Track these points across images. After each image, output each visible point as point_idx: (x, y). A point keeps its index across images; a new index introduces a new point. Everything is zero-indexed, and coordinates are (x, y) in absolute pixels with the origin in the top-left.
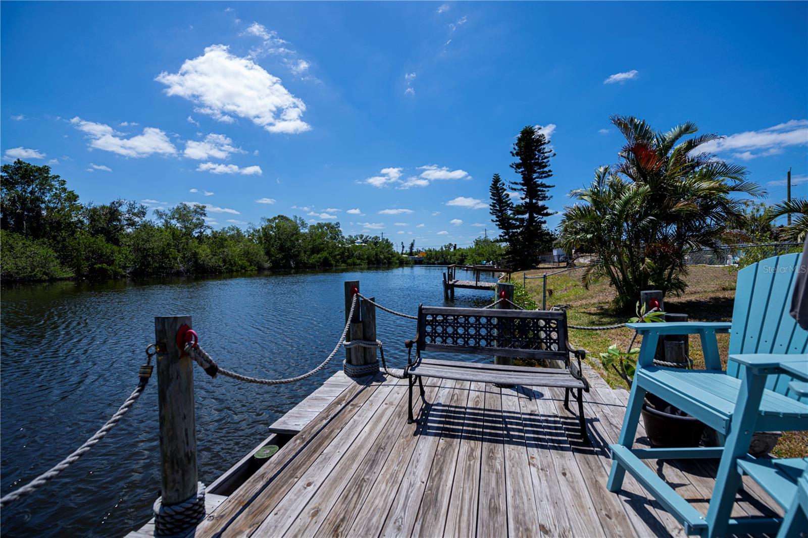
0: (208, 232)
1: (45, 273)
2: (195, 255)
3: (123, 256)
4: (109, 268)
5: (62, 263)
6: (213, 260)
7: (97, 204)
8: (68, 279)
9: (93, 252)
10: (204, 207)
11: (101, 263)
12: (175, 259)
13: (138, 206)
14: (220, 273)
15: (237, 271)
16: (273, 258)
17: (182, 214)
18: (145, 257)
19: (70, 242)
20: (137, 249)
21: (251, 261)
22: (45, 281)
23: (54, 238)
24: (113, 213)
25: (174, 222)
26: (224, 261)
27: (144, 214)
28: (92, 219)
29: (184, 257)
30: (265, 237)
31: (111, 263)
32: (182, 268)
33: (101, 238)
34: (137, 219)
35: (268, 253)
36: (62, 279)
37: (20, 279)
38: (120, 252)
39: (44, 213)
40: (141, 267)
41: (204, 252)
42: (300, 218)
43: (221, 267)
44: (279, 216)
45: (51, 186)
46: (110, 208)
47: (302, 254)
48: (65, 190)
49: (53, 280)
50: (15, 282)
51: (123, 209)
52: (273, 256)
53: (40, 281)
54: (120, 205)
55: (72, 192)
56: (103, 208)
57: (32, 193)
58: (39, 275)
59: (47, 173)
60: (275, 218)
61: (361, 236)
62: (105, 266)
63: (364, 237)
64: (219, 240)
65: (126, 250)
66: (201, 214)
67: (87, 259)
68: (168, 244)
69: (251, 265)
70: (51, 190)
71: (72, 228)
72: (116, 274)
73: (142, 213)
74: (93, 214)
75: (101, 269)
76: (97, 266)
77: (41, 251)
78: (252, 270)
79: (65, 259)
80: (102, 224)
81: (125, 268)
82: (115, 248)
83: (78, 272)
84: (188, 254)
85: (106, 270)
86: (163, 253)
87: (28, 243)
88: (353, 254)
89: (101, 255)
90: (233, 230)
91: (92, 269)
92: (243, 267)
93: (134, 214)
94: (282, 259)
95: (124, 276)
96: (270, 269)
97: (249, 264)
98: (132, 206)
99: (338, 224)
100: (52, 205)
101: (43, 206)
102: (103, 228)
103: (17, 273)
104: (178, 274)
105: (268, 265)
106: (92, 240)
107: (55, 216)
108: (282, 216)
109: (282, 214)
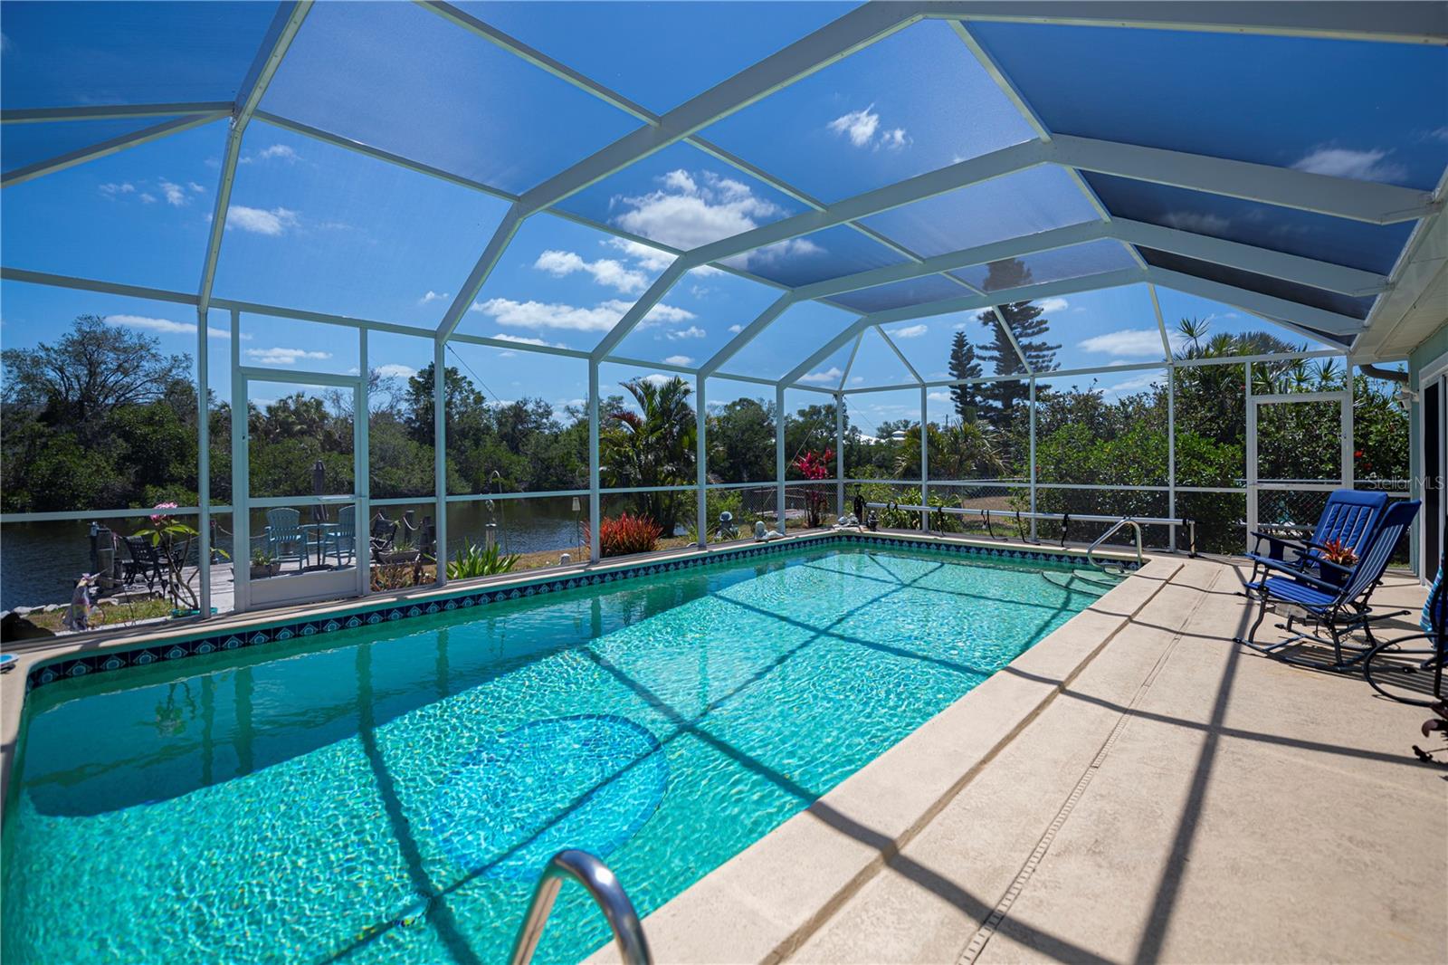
3: (521, 469)
7: (506, 404)
13: (543, 404)
16: (717, 469)
19: (472, 453)
23: (458, 448)
24: (518, 412)
27: (551, 413)
28: (500, 424)
33: (505, 446)
34: (543, 421)
38: (518, 463)
39: (456, 418)
44: (741, 400)
45: (461, 388)
46: (517, 408)
47: (763, 460)
48: (473, 391)
51: (530, 407)
52: (717, 465)
54: (526, 403)
55: (479, 393)
56: (510, 408)
59: (458, 374)
60: (734, 404)
61: (906, 423)
63: (911, 425)
65: (523, 461)
70: (461, 392)
71: (481, 434)
73: (548, 413)
74: (502, 415)
80: (509, 429)
93: (540, 414)
98: (537, 405)
100: (462, 410)
102: (509, 434)
106: (493, 449)
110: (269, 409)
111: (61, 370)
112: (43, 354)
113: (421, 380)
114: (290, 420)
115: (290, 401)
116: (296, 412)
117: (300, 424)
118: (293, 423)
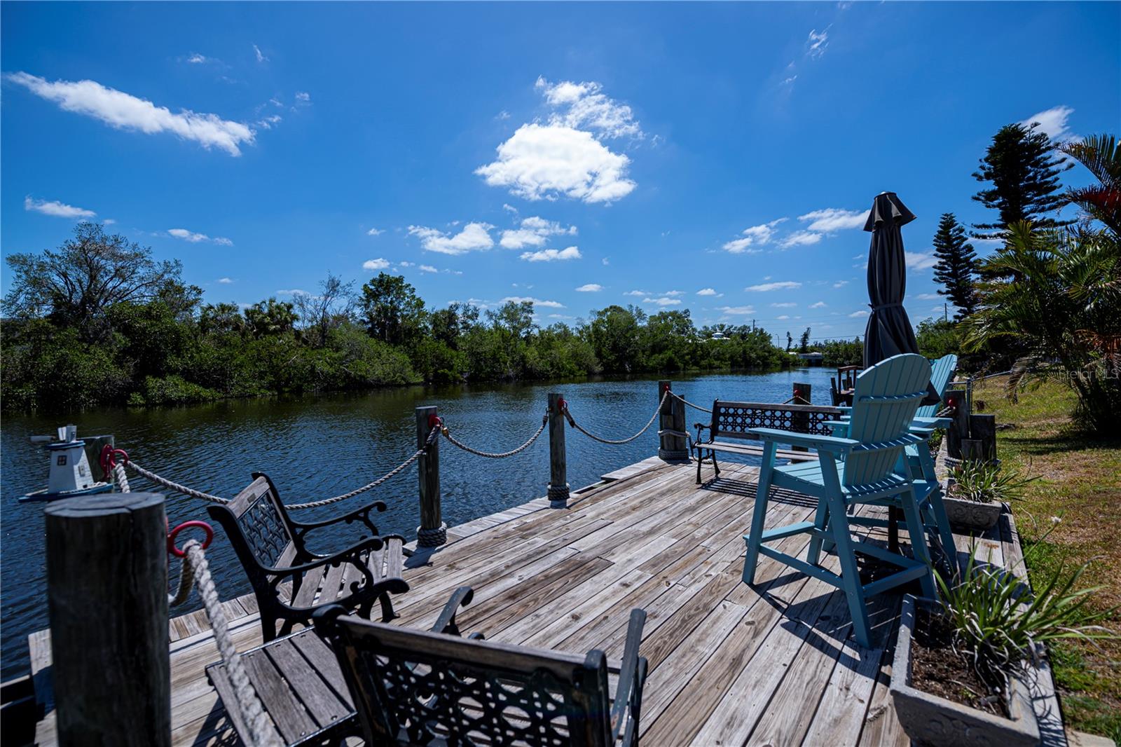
0: (535, 332)
1: (403, 379)
2: (523, 358)
3: (461, 361)
4: (449, 373)
5: (415, 369)
6: (541, 364)
7: (439, 308)
8: (418, 384)
9: (437, 357)
10: (531, 303)
11: (443, 368)
12: (505, 363)
13: (471, 308)
14: (548, 378)
15: (565, 376)
16: (604, 361)
17: (511, 312)
18: (478, 361)
19: (420, 349)
20: (473, 354)
21: (579, 365)
22: (403, 386)
23: (408, 344)
24: (450, 316)
25: (502, 322)
26: (552, 365)
27: (477, 315)
28: (435, 324)
29: (513, 361)
30: (595, 334)
31: (451, 368)
32: (511, 373)
33: (443, 342)
34: (470, 322)
35: (599, 354)
36: (415, 384)
37: (387, 383)
38: (458, 357)
39: (400, 321)
40: (475, 371)
41: (532, 354)
42: (637, 307)
43: (548, 371)
44: (611, 307)
45: (405, 294)
46: (449, 312)
47: (640, 355)
48: (414, 297)
49: (408, 385)
50: (383, 386)
51: (459, 313)
52: (605, 358)
53: (400, 386)
54: (457, 308)
55: (419, 299)
56: (443, 312)
57: (392, 302)
58: (399, 380)
59: (402, 283)
60: (606, 310)
61: (722, 327)
62: (446, 371)
63: (726, 328)
64: (547, 341)
65: (463, 354)
66: (528, 312)
67: (433, 365)
68: (499, 347)
69: (580, 370)
70: (403, 299)
71: (419, 333)
72: (455, 379)
73: (475, 315)
74: (435, 319)
75: (443, 373)
76: (440, 371)
77: (399, 357)
78: (581, 375)
79: (417, 366)
80: (443, 329)
81: (462, 373)
82: (454, 352)
83: (426, 377)
84: (517, 358)
85: (446, 375)
86: (494, 355)
87: (391, 350)
88: (709, 353)
89: (443, 360)
90: (560, 328)
91: (436, 374)
92: (571, 372)
93: (469, 317)
94: (615, 361)
95: (461, 382)
96: (601, 373)
97: (577, 368)
98: (466, 309)
99: (687, 311)
100: (405, 313)
101: (399, 314)
102: (443, 333)
103: (384, 378)
104: (508, 379)
105: (598, 369)
106: (436, 345)
107: (409, 324)
108: (615, 307)
109: (614, 305)
110: (247, 312)
111: (65, 275)
112: (48, 260)
113: (373, 287)
114: (266, 321)
115: (264, 306)
116: (270, 314)
117: (275, 324)
118: (268, 324)
